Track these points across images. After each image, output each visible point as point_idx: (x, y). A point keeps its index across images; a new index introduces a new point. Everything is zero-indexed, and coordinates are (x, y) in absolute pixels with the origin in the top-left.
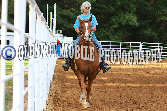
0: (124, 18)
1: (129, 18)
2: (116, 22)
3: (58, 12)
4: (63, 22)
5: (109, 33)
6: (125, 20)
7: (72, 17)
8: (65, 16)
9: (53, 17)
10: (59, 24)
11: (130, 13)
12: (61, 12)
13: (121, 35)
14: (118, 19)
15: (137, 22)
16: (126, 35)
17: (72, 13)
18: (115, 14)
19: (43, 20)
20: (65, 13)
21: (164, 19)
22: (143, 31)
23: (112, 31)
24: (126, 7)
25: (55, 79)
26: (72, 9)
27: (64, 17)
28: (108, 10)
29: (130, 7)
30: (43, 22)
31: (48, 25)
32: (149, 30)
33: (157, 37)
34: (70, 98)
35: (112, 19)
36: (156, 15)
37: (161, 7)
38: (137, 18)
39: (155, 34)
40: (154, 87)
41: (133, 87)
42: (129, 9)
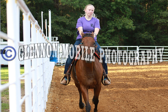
0: (120, 22)
1: (124, 22)
2: (112, 26)
3: (53, 19)
4: (59, 28)
5: (106, 38)
6: (121, 24)
7: (67, 24)
8: (60, 22)
9: (48, 24)
10: (54, 31)
11: (125, 17)
12: (57, 19)
13: (118, 39)
14: (114, 24)
15: (134, 26)
16: (122, 39)
17: (68, 19)
18: (110, 19)
19: (38, 28)
20: (60, 20)
21: (160, 22)
22: (139, 35)
23: (108, 35)
24: (121, 11)
25: (53, 87)
26: (68, 15)
27: (59, 24)
28: (103, 14)
29: (126, 11)
30: (38, 30)
31: (43, 33)
32: (146, 33)
33: (154, 40)
34: (68, 105)
35: (108, 24)
36: (151, 18)
37: (157, 9)
38: (133, 21)
39: (152, 37)
40: (153, 91)
41: (132, 91)
42: (124, 13)
